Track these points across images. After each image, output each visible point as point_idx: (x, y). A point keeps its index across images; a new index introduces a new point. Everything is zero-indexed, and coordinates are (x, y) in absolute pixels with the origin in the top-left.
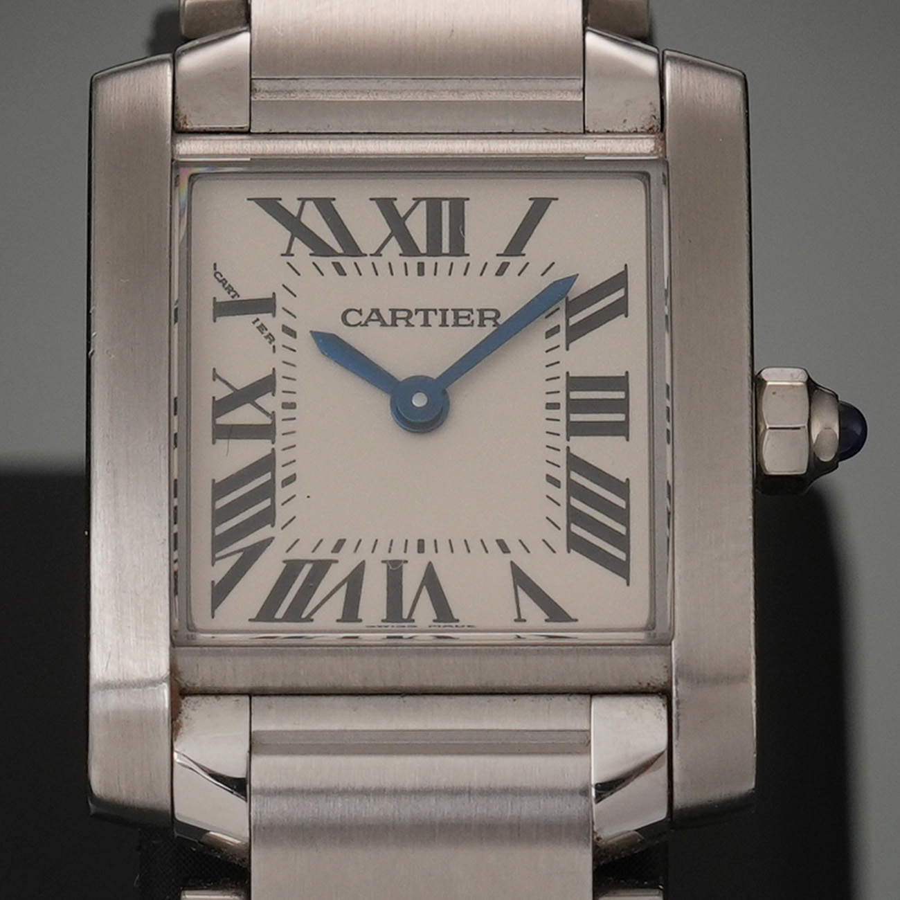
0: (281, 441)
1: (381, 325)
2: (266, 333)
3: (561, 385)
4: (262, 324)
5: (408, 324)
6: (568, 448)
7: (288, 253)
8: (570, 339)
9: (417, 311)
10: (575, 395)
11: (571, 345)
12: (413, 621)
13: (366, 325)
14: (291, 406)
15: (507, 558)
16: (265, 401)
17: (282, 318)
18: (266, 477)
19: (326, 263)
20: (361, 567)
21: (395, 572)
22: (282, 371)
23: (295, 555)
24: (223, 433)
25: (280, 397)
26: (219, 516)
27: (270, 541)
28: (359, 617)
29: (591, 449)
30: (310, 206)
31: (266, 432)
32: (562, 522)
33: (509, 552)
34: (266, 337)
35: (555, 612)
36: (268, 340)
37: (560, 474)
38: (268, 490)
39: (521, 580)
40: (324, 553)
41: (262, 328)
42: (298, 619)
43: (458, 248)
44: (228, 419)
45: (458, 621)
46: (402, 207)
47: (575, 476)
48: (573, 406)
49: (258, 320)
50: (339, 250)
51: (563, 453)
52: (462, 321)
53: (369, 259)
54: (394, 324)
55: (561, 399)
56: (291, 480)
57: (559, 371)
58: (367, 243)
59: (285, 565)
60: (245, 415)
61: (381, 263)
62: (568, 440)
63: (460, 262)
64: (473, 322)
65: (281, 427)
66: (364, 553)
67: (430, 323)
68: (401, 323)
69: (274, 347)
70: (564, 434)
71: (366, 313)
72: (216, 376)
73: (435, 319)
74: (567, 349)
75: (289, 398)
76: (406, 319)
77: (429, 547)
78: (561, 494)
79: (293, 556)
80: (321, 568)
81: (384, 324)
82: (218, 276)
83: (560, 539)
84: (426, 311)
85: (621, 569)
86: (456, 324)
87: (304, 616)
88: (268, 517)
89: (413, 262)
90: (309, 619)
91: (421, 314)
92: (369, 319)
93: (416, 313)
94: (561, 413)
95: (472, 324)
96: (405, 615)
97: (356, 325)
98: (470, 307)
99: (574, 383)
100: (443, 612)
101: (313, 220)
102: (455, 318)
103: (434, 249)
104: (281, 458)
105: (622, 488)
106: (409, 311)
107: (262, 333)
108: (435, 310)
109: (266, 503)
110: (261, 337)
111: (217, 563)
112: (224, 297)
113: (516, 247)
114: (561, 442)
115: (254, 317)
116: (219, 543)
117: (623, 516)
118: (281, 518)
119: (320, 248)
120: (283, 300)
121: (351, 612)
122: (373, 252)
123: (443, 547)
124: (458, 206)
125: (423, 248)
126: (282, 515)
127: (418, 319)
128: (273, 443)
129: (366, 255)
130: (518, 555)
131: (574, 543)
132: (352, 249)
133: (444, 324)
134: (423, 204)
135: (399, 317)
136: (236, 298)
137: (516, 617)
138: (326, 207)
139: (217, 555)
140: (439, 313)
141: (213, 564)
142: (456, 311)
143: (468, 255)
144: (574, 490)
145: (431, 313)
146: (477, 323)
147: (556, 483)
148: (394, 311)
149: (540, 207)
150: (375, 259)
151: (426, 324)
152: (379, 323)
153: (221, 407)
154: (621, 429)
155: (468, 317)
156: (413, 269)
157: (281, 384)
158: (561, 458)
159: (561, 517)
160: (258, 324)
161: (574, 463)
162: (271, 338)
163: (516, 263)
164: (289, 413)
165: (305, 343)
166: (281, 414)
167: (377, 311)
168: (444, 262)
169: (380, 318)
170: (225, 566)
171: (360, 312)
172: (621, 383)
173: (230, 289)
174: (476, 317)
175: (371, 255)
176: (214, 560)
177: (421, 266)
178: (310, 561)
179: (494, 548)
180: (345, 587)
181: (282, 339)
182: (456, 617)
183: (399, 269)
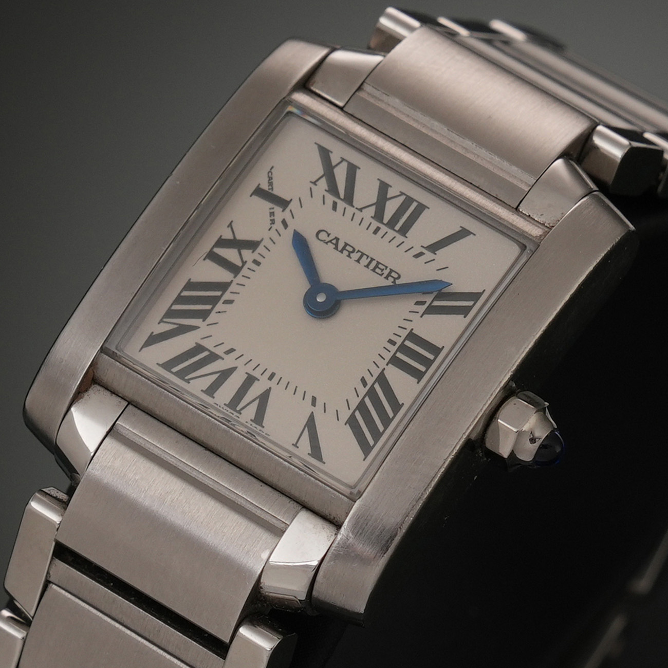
0: (239, 279)
1: (334, 248)
2: (272, 218)
3: (404, 334)
4: (273, 213)
5: (349, 256)
6: (384, 369)
7: (315, 183)
8: (426, 312)
10: (408, 343)
11: (425, 316)
12: (241, 414)
13: (327, 243)
14: (257, 263)
15: (312, 409)
16: (246, 253)
17: (287, 215)
18: (218, 293)
19: (330, 199)
20: (234, 369)
21: (250, 380)
22: (266, 242)
23: (205, 343)
24: (212, 256)
25: (256, 256)
26: (180, 299)
27: (196, 328)
28: (214, 395)
29: (396, 377)
30: (344, 164)
31: (235, 269)
32: (353, 407)
33: (315, 406)
34: (271, 220)
35: (316, 451)
36: (271, 222)
37: (370, 381)
38: (214, 301)
39: (311, 424)
40: (219, 351)
41: (272, 214)
42: (183, 378)
43: (404, 231)
44: (220, 251)
45: (263, 427)
46: (391, 193)
47: (377, 387)
48: (403, 348)
49: (273, 208)
50: (342, 196)
51: (380, 370)
52: (378, 270)
53: (354, 210)
54: (341, 251)
55: (399, 341)
56: (230, 302)
57: (409, 326)
58: (358, 200)
59: (195, 345)
60: (230, 254)
61: (359, 215)
62: (387, 365)
63: (400, 238)
64: (383, 274)
65: (244, 271)
66: (240, 363)
67: (360, 261)
68: (346, 253)
69: (271, 228)
70: (387, 360)
72: (230, 225)
73: (365, 261)
74: (421, 317)
75: (259, 259)
76: (350, 253)
77: (276, 379)
78: (363, 391)
79: (202, 343)
80: (213, 357)
81: (336, 248)
82: (270, 174)
83: (345, 415)
84: (363, 254)
85: (366, 448)
86: (374, 270)
87: (186, 378)
88: (204, 315)
89: (375, 224)
90: (188, 381)
91: (359, 254)
92: (330, 241)
93: (357, 252)
94: (393, 349)
95: (381, 275)
96: (238, 409)
97: (321, 241)
98: (387, 265)
99: (412, 336)
100: (259, 418)
101: (341, 173)
102: (376, 267)
103: (391, 224)
104: (233, 288)
105: (397, 407)
106: (354, 249)
107: (270, 217)
108: (368, 257)
109: (208, 307)
110: (268, 219)
111: (162, 324)
112: (265, 186)
113: (434, 248)
114: (382, 364)
115: (271, 205)
116: (170, 314)
117: (387, 421)
118: (210, 320)
119: (333, 189)
120: (293, 206)
121: (211, 390)
122: (359, 207)
123: (283, 383)
124: (421, 208)
125: (386, 220)
126: (212, 317)
127: (355, 256)
128: (235, 277)
129: (354, 207)
130: (318, 412)
131: (352, 422)
132: (349, 199)
133: (367, 266)
134: (403, 197)
135: (347, 249)
136: (270, 191)
137: (294, 443)
138: (352, 170)
139: (165, 320)
140: (369, 259)
141: (159, 323)
142: (378, 263)
143: (407, 237)
144: (372, 393)
145: (365, 257)
146: (385, 275)
147: (365, 384)
148: (346, 244)
149: (463, 233)
150: (357, 211)
151: (358, 261)
152: (334, 246)
153: (221, 243)
154: (419, 375)
155: (382, 270)
156: (373, 228)
157: (261, 249)
158: (377, 372)
159: (354, 403)
160: (272, 211)
161: (382, 379)
162: (273, 222)
163: (428, 255)
164: (254, 266)
165: (288, 235)
166: (250, 264)
167: (337, 239)
168: (391, 233)
169: (337, 244)
170: (165, 328)
171: (329, 235)
172: (436, 350)
173: (271, 184)
174: (386, 272)
175: (357, 208)
176: (161, 321)
177: (378, 229)
178: (209, 351)
179: (309, 400)
180: (218, 375)
181: (278, 225)
182: (264, 425)
183: (365, 224)
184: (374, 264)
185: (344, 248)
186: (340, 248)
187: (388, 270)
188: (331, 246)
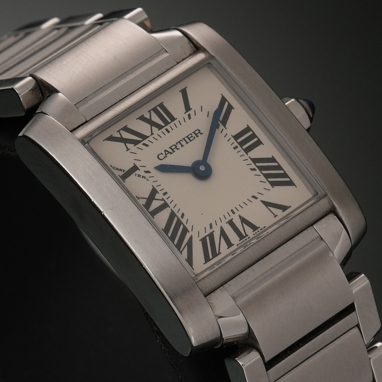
0: (172, 206)
1: (171, 154)
2: (142, 177)
3: (233, 140)
4: (138, 175)
5: (178, 149)
6: (249, 157)
7: (128, 149)
9: (177, 143)
10: (239, 141)
11: (226, 127)
12: (248, 235)
13: (166, 157)
14: (165, 194)
15: (258, 200)
16: (157, 196)
17: (142, 170)
18: (176, 219)
19: (140, 145)
20: (222, 228)
21: (231, 223)
22: (155, 185)
24: (153, 213)
25: (161, 193)
26: (172, 239)
27: (191, 237)
28: (233, 244)
29: (256, 153)
30: (121, 132)
32: (265, 180)
33: (258, 198)
34: (143, 177)
35: (284, 208)
36: (144, 178)
37: (253, 166)
38: (179, 223)
39: (267, 204)
40: (209, 231)
41: (139, 176)
42: (217, 255)
43: (173, 119)
44: (151, 209)
46: (147, 116)
47: (258, 164)
48: (242, 144)
49: (136, 174)
50: (141, 139)
51: (249, 159)
52: (191, 139)
53: (151, 137)
54: (174, 152)
55: (236, 144)
56: (183, 215)
57: (229, 136)
58: (147, 133)
59: (201, 241)
60: (155, 204)
61: (155, 136)
62: (247, 155)
63: (176, 122)
64: (194, 137)
65: (168, 201)
66: (219, 224)
67: (183, 145)
68: (175, 150)
69: (147, 179)
70: (245, 154)
71: (164, 153)
72: (138, 198)
73: (183, 143)
74: (226, 129)
75: (163, 191)
76: (176, 148)
77: (235, 210)
78: (258, 172)
79: (201, 237)
80: (211, 236)
82: (114, 168)
83: (268, 186)
84: (179, 142)
85: (291, 183)
86: (190, 141)
87: (218, 253)
88: (185, 231)
89: (163, 130)
90: (220, 253)
91: (178, 144)
92: (166, 155)
93: (177, 144)
94: (239, 148)
96: (244, 235)
98: (190, 133)
99: (236, 137)
100: (254, 227)
101: (126, 135)
102: (189, 138)
103: (166, 123)
104: (175, 211)
105: (273, 160)
106: (174, 145)
107: (140, 177)
108: (181, 140)
109: (182, 227)
110: (141, 179)
111: (182, 253)
112: (121, 173)
113: (188, 108)
114: (246, 157)
115: (134, 174)
116: (178, 246)
117: (279, 167)
118: (189, 228)
119: (135, 143)
120: (138, 164)
121: (229, 244)
122: (151, 134)
123: (239, 208)
124: (161, 105)
125: (163, 125)
126: (189, 227)
127: (179, 146)
128: (170, 207)
129: (149, 136)
130: (261, 198)
131: (273, 184)
132: (144, 137)
133: (187, 143)
134: (152, 112)
135: (173, 149)
136: (125, 172)
137: (274, 216)
138: (126, 129)
139: (181, 250)
140: (183, 140)
141: (182, 254)
142: (187, 137)
143: (177, 119)
144: (261, 168)
145: (181, 142)
146: (195, 137)
147: (254, 169)
148: (170, 148)
149: (184, 92)
150: (152, 136)
151: (182, 146)
152: (169, 154)
153: (147, 206)
154: (259, 143)
155: (192, 136)
156: (165, 132)
157: (158, 189)
158: (250, 161)
160: (137, 175)
161: (255, 161)
163: (191, 112)
164: (167, 196)
165: (154, 173)
166: (165, 197)
167: (165, 151)
168: (172, 124)
169: (169, 152)
170: (185, 252)
171: (162, 154)
172: (248, 129)
173: (121, 170)
174: (194, 135)
175: (151, 135)
176: (181, 253)
177: (167, 130)
178: (207, 236)
179: (253, 199)
180: (222, 237)
181: (147, 175)
182: (258, 227)
183: (162, 135)
184: (187, 139)
185: (173, 150)
186: (171, 151)
187: (193, 134)
188: (169, 155)
